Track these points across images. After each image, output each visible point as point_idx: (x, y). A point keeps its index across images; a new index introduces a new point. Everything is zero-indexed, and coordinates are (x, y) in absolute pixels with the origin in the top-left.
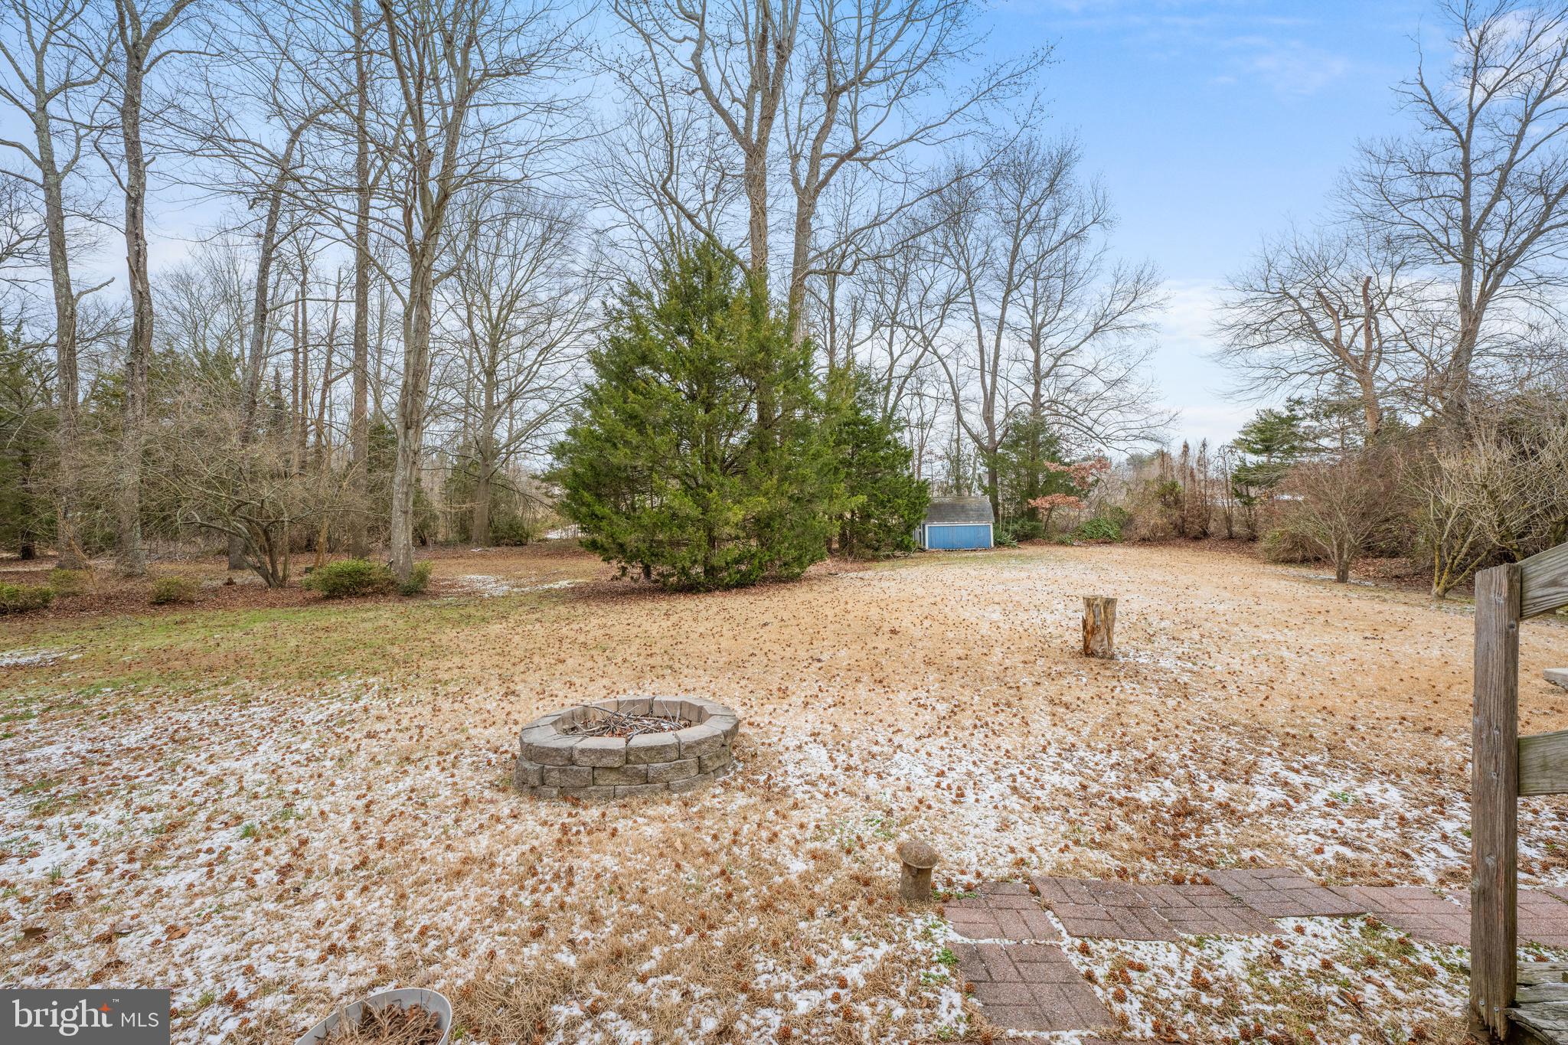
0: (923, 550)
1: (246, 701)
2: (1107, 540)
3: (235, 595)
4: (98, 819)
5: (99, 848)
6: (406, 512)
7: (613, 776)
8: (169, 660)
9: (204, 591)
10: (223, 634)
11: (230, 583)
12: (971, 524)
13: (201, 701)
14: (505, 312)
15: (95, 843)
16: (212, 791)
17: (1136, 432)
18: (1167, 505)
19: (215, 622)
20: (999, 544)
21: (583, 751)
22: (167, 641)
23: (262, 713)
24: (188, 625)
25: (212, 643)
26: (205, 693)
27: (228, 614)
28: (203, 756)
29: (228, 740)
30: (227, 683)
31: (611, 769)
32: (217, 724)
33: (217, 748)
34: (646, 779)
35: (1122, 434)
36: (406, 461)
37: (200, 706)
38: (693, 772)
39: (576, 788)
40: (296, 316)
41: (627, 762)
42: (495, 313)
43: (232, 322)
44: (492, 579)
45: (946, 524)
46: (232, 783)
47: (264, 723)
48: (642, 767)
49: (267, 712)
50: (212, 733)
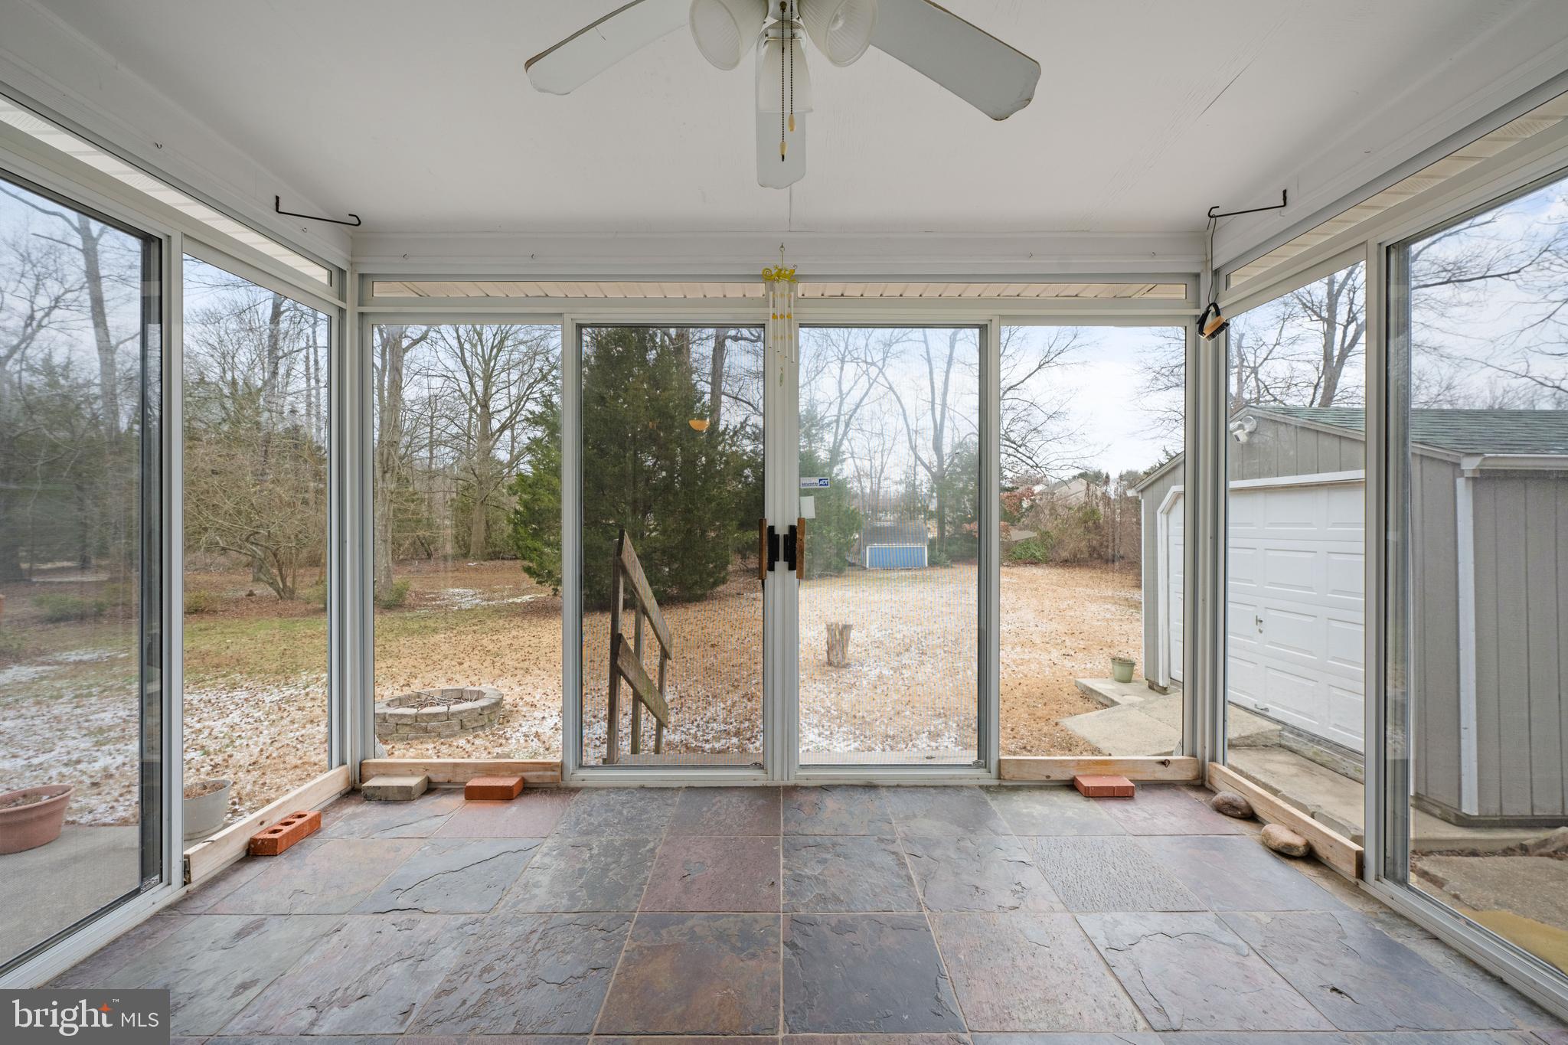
0: (865, 568)
1: (234, 687)
2: (1034, 562)
3: (252, 605)
4: (129, 747)
5: (128, 759)
6: (385, 541)
7: (407, 728)
8: (190, 658)
9: (227, 602)
10: (233, 639)
11: (251, 594)
12: (908, 545)
13: (203, 687)
14: (495, 350)
15: (126, 757)
16: (194, 735)
17: (1070, 462)
18: (1087, 530)
19: (231, 630)
20: (933, 563)
21: (391, 715)
22: (191, 645)
23: (240, 695)
24: (209, 632)
25: (224, 646)
26: (209, 682)
27: (242, 622)
28: (196, 719)
29: (213, 711)
30: (224, 676)
31: (406, 725)
32: (210, 702)
33: (205, 715)
34: (426, 731)
35: (1060, 463)
36: (384, 500)
37: (203, 691)
38: (457, 728)
39: (386, 735)
40: (307, 358)
41: (416, 721)
42: (487, 352)
43: (254, 357)
44: (471, 592)
45: (885, 546)
46: (206, 732)
47: (240, 701)
48: (424, 724)
49: (245, 695)
50: (206, 707)
